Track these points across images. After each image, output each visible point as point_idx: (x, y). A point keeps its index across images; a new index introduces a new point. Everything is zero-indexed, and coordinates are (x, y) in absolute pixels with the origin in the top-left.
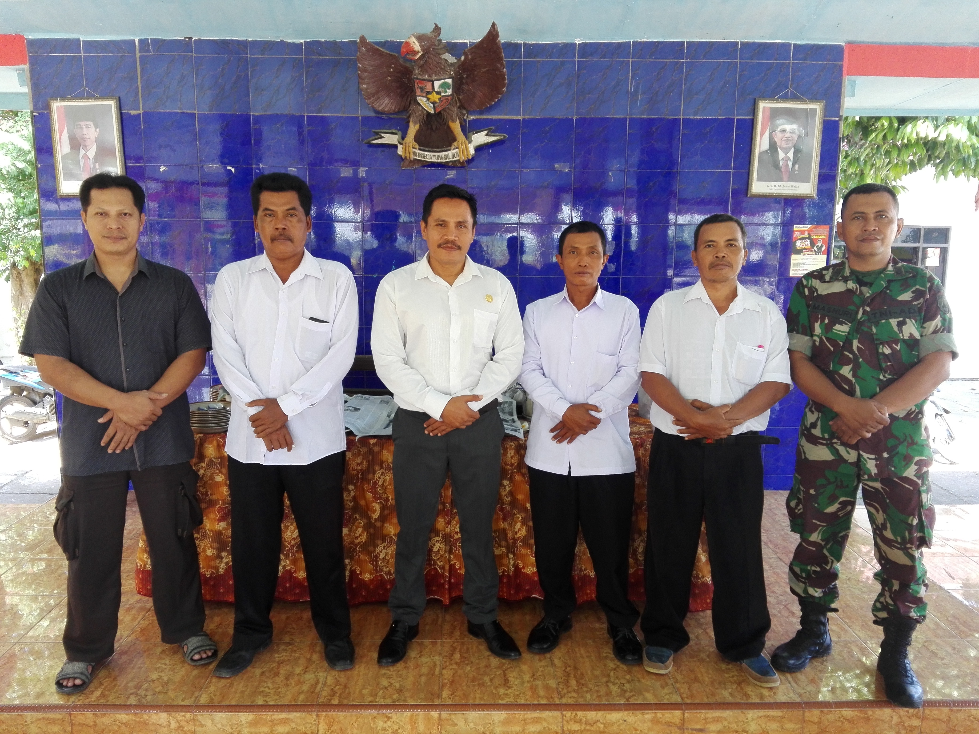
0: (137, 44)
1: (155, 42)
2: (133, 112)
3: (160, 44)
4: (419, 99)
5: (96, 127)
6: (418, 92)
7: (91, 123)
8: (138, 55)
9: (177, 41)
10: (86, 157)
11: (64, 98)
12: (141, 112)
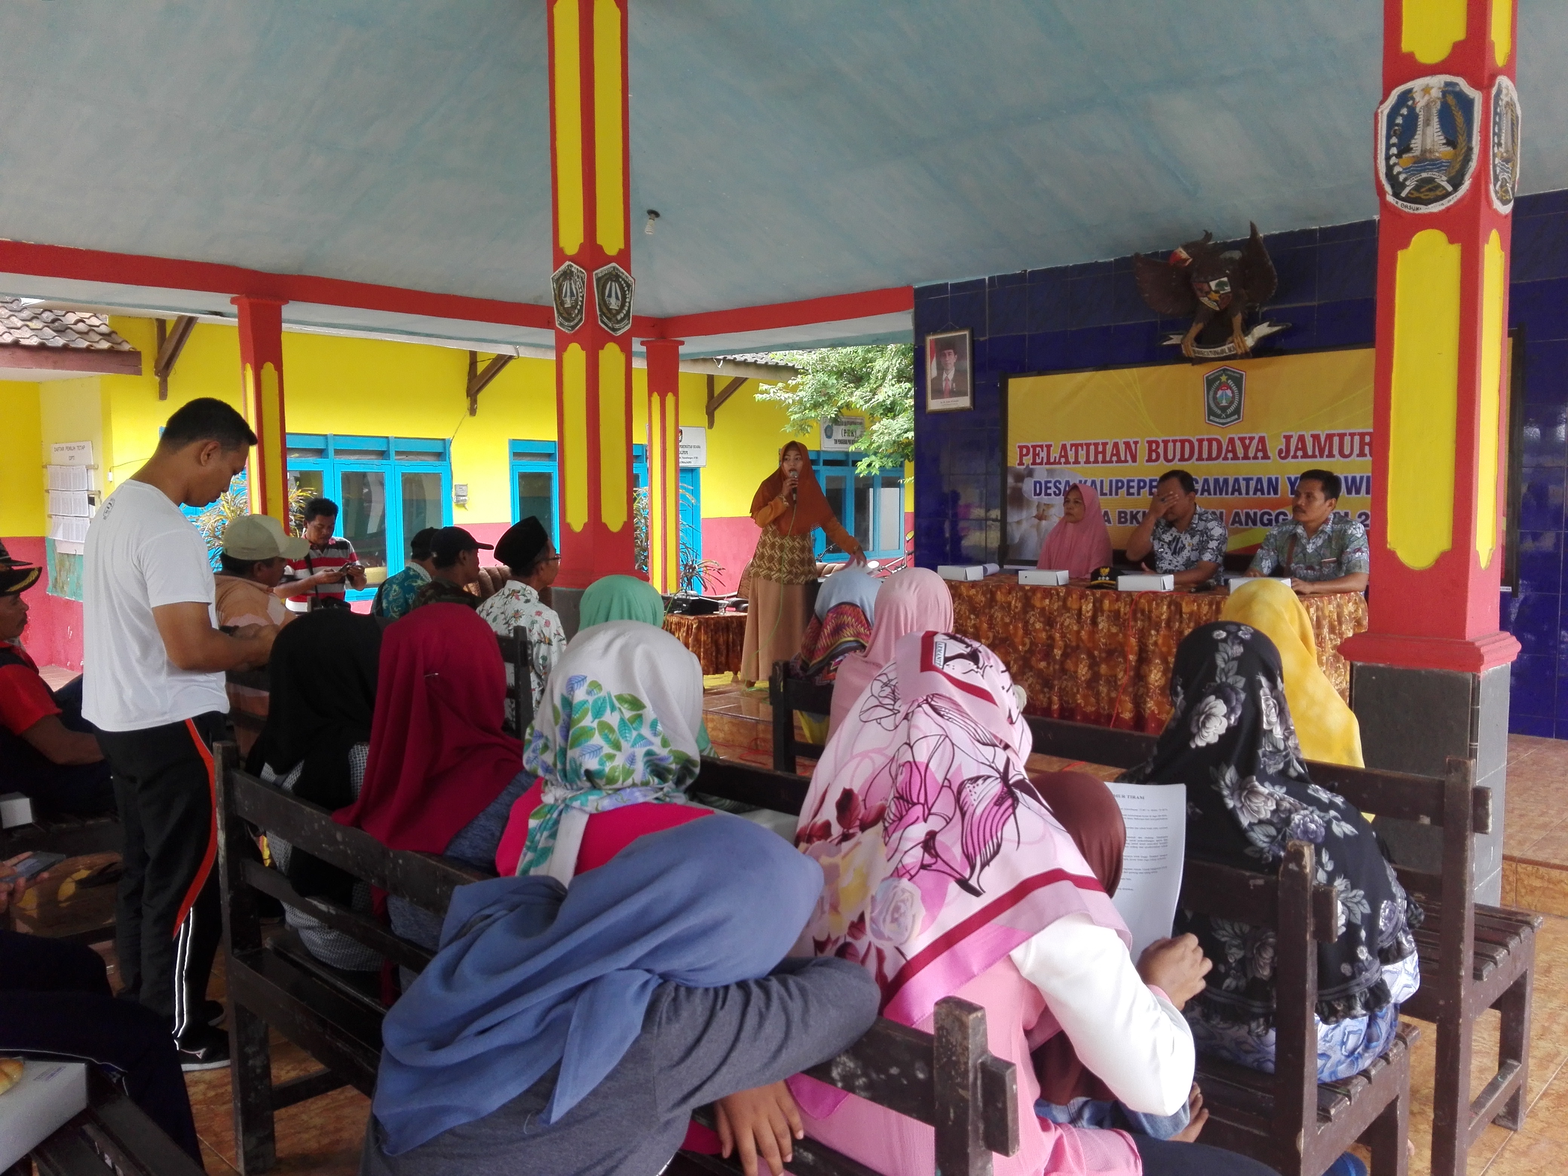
0: (987, 281)
1: (1000, 278)
2: (982, 339)
3: (1003, 279)
4: (1201, 299)
5: (955, 354)
6: (1198, 293)
7: (952, 351)
8: (987, 290)
9: (1016, 274)
10: (947, 379)
11: (935, 332)
12: (987, 338)
